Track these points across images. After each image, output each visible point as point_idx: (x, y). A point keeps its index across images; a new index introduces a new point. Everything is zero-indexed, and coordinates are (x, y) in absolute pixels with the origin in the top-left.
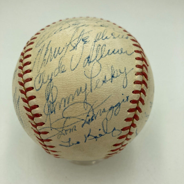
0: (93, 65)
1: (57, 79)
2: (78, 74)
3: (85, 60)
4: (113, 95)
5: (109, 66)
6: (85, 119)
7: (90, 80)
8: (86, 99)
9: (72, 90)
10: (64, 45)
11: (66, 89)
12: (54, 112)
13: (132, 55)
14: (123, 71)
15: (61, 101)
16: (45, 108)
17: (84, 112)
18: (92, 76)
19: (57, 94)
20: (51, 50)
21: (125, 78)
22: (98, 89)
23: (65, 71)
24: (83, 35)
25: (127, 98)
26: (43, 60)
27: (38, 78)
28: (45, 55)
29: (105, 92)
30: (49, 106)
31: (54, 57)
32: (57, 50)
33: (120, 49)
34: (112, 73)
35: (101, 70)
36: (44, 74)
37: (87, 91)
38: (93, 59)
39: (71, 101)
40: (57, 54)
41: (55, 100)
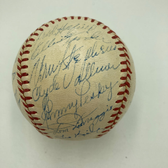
0: (83, 84)
1: (52, 95)
2: (70, 92)
3: (76, 79)
4: (99, 108)
5: (97, 83)
6: (75, 125)
7: (80, 97)
8: (76, 111)
9: (64, 105)
10: (57, 63)
11: (60, 104)
12: (50, 119)
13: (118, 68)
14: (108, 86)
15: (56, 112)
16: (43, 115)
17: (75, 121)
18: (82, 94)
19: (52, 106)
20: (46, 67)
21: (110, 92)
22: (87, 104)
23: (59, 88)
24: (74, 52)
25: (110, 108)
26: (39, 75)
27: (35, 91)
28: (41, 70)
29: (93, 106)
30: (46, 114)
31: (48, 74)
32: (51, 68)
33: (107, 65)
34: (99, 90)
35: (89, 88)
36: (40, 88)
37: (78, 106)
38: (83, 78)
39: (64, 113)
40: (51, 72)
41: (51, 111)
